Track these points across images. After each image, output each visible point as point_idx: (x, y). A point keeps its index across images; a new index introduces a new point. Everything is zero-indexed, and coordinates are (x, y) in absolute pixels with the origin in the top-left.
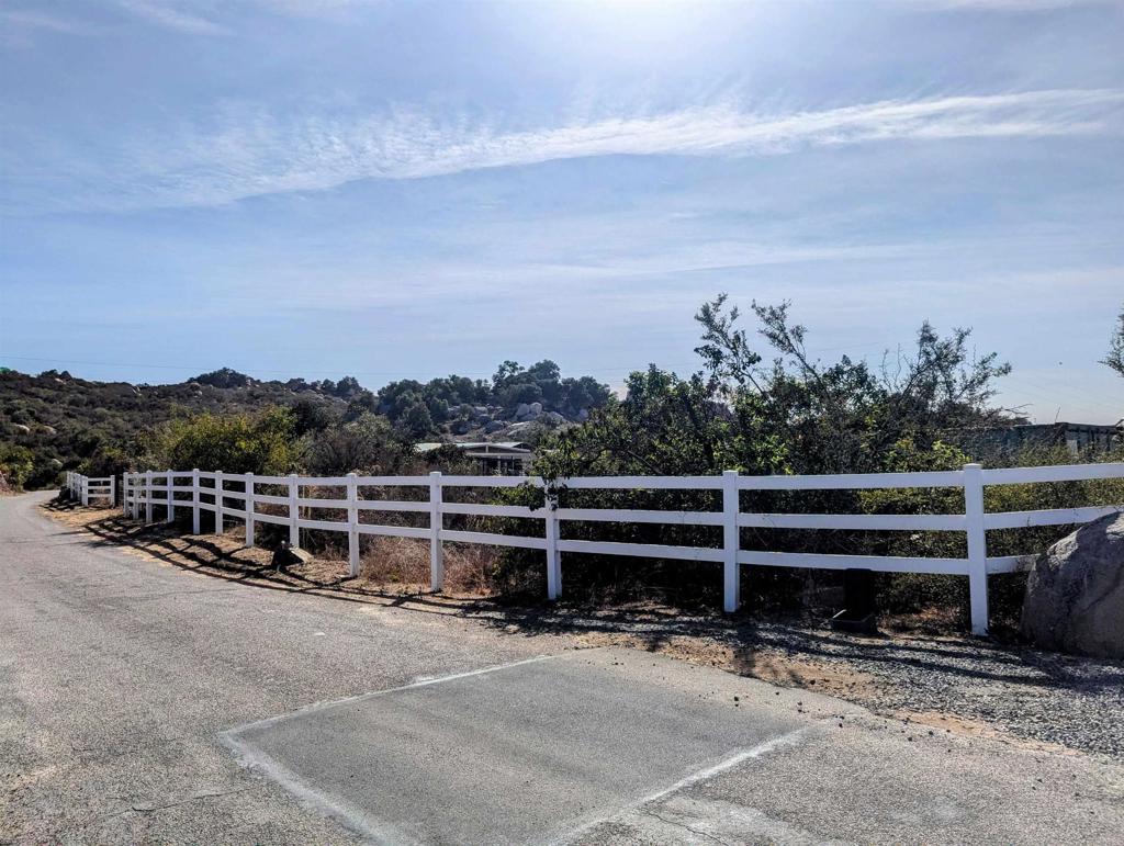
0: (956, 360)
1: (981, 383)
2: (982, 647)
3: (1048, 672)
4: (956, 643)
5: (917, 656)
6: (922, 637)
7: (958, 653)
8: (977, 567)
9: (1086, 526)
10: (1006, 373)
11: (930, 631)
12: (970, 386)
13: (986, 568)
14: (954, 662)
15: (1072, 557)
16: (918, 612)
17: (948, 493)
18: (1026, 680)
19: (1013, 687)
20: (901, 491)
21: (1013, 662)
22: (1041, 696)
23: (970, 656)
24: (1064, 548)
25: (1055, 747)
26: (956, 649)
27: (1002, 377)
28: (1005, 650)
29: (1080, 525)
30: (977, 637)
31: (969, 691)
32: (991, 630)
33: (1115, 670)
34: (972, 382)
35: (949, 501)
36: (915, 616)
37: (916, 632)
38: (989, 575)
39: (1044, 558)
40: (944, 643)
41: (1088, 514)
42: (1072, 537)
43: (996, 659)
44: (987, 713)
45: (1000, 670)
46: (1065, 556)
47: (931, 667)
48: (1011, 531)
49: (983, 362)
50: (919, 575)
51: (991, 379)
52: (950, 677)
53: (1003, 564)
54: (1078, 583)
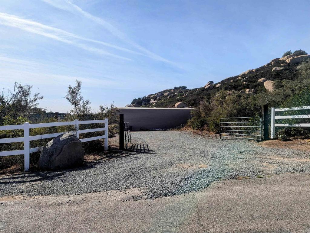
0: (28, 94)
1: (35, 101)
2: (26, 174)
3: (42, 177)
4: (19, 174)
5: (5, 181)
6: (9, 174)
7: (18, 177)
8: (27, 152)
9: (56, 138)
10: (42, 99)
11: (12, 172)
12: (32, 101)
13: (29, 152)
14: (16, 180)
15: (52, 146)
16: (10, 167)
17: (20, 131)
18: (36, 180)
19: (32, 183)
20: (6, 131)
21: (33, 176)
22: (39, 183)
23: (22, 177)
24: (50, 143)
25: (39, 196)
26: (18, 176)
27: (41, 100)
28: (32, 173)
29: (54, 138)
30: (26, 171)
31: (18, 188)
32: (30, 169)
33: (59, 173)
34: (32, 100)
35: (20, 134)
36: (9, 169)
37: (7, 173)
38: (30, 153)
39: (45, 147)
40: (15, 175)
41: (56, 135)
42: (52, 141)
43: (29, 176)
44: (22, 192)
45: (30, 179)
46: (50, 146)
47: (8, 183)
48: (37, 141)
49: (36, 95)
50: (10, 156)
51: (38, 100)
52: (14, 184)
53: (34, 150)
54: (53, 152)
